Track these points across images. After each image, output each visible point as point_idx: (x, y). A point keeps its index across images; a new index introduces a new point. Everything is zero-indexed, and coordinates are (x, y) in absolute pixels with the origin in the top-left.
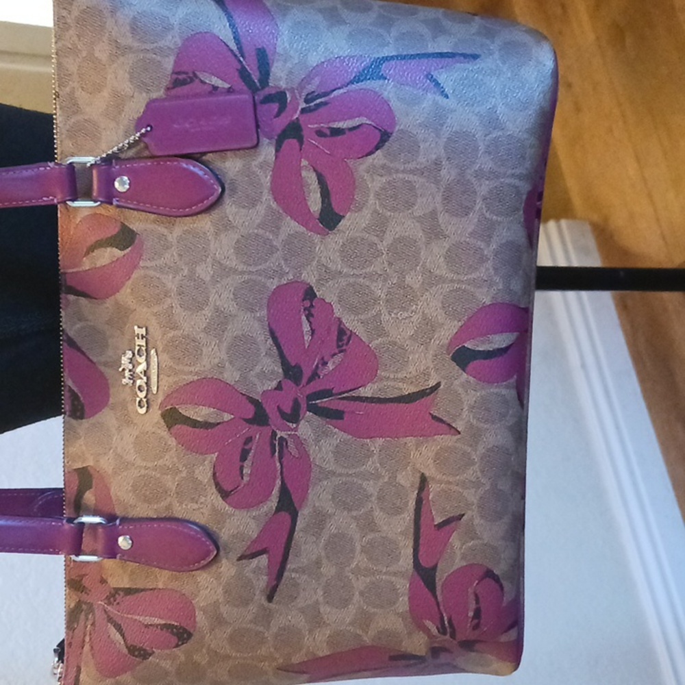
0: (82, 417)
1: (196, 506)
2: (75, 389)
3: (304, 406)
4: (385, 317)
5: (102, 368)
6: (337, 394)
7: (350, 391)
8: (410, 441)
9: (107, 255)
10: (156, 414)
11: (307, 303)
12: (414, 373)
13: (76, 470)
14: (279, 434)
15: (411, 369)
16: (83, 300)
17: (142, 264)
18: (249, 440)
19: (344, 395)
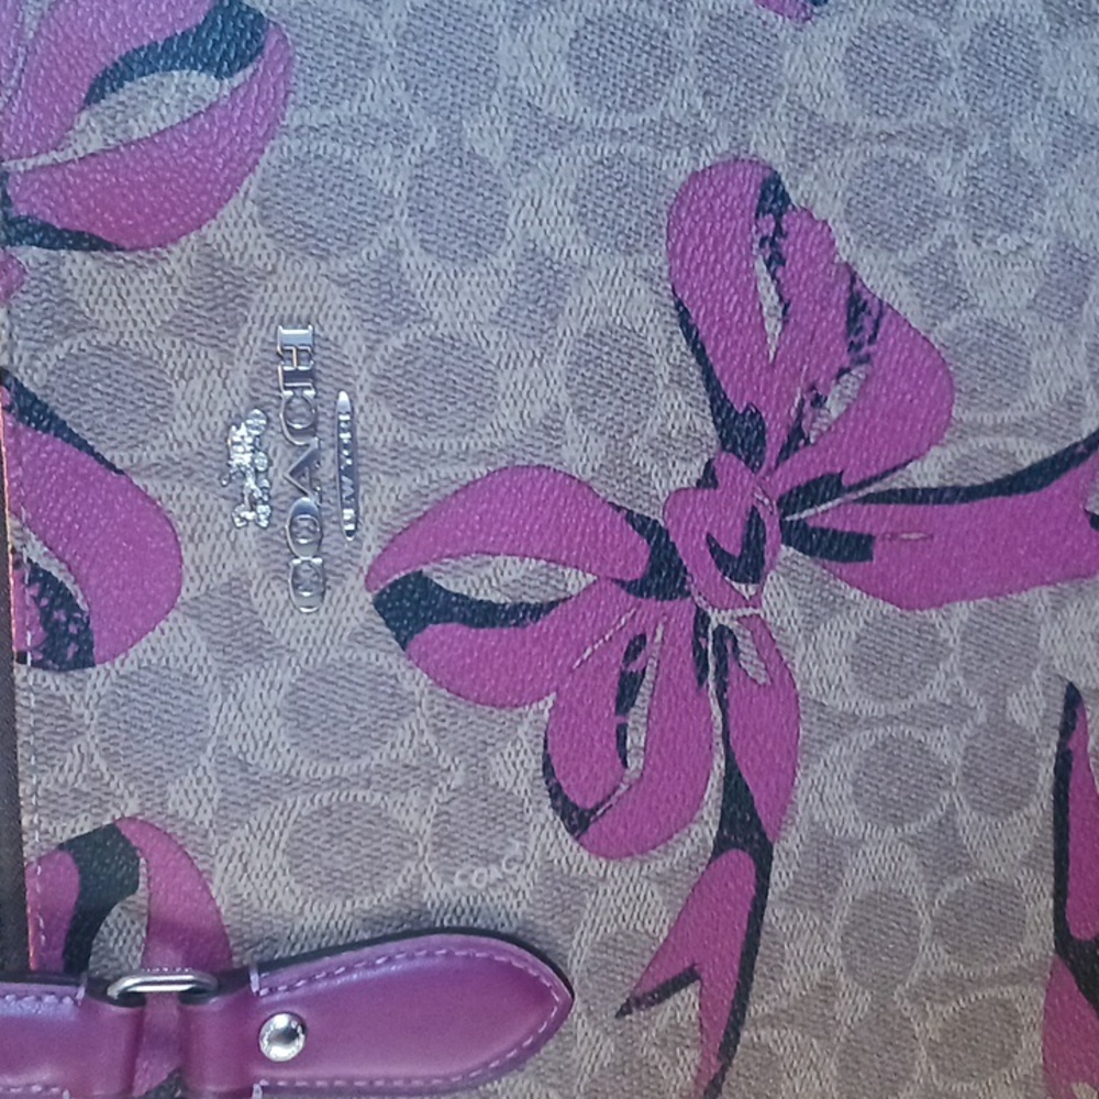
0: (84, 661)
1: (495, 873)
2: (56, 570)
3: (772, 529)
4: (966, 253)
5: (152, 486)
6: (851, 489)
7: (885, 474)
8: (1039, 598)
9: (170, 95)
10: (355, 603)
11: (767, 225)
12: (1043, 403)
13: (71, 846)
14: (716, 618)
15: (1037, 394)
16: (77, 263)
17: (292, 117)
18: (637, 645)
19: (871, 489)
